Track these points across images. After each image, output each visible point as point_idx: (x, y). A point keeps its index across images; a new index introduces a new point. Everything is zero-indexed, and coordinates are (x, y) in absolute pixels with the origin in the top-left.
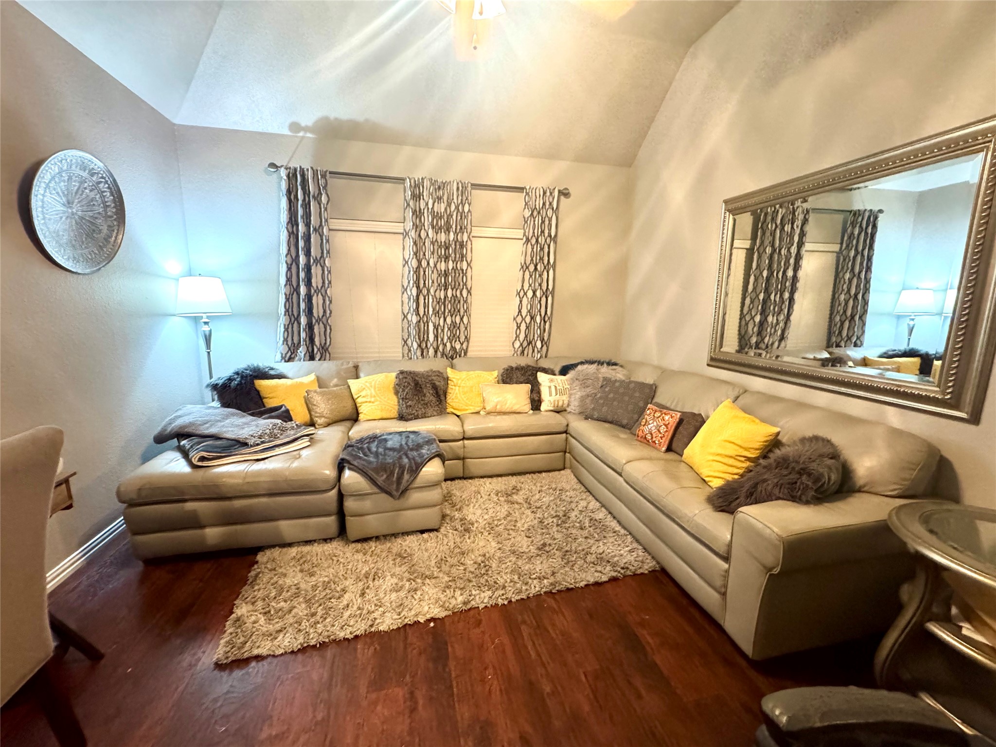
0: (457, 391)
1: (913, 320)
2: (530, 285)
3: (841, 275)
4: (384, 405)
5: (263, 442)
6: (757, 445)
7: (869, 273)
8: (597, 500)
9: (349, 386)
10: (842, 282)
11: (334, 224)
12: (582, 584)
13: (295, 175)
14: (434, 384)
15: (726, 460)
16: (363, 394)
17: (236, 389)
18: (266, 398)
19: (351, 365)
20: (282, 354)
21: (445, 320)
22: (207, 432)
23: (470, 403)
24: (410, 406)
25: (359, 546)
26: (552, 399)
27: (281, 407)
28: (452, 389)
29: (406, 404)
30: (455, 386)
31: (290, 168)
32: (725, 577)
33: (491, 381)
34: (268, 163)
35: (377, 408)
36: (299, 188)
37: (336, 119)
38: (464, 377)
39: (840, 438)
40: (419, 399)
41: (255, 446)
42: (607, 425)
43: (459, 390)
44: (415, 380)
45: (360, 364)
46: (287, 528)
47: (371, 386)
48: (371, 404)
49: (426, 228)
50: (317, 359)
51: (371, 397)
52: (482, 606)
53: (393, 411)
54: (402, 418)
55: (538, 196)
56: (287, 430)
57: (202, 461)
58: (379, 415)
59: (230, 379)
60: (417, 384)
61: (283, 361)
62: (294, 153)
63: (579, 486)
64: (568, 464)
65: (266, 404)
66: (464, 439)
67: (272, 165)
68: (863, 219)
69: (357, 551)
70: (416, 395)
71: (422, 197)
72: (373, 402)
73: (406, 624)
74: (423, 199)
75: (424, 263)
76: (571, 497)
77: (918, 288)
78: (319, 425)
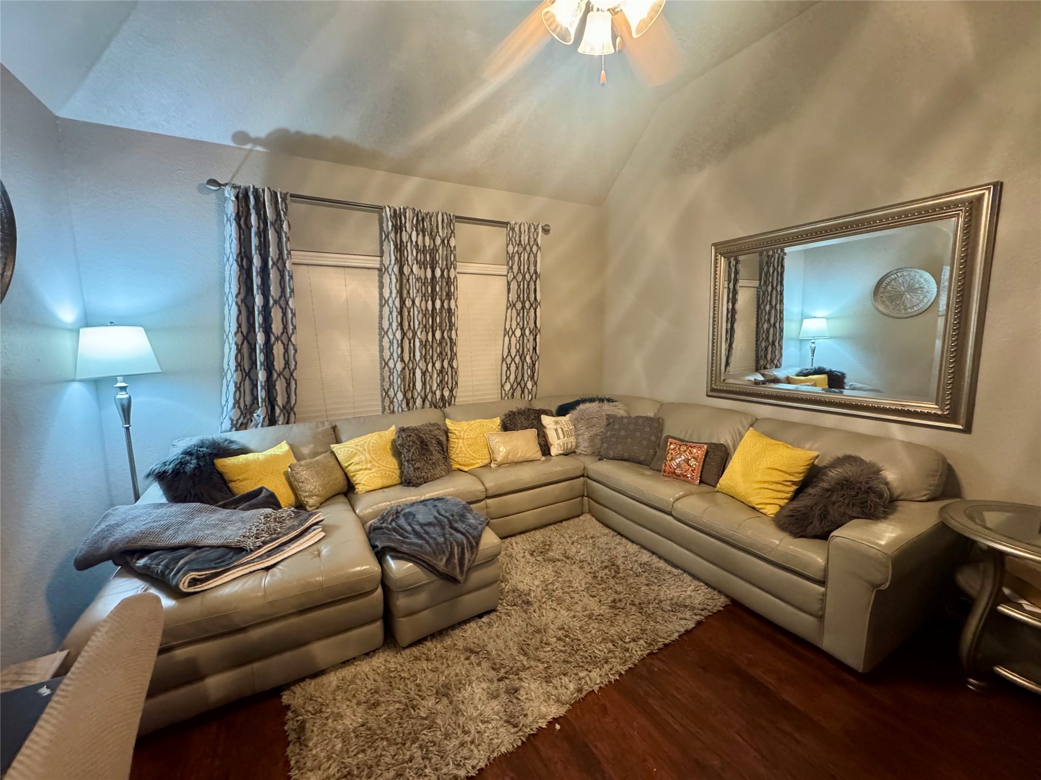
0: (461, 444)
1: (814, 343)
2: (518, 324)
3: (762, 307)
4: (383, 470)
5: (265, 543)
6: (801, 469)
7: (782, 305)
8: (632, 542)
9: (333, 453)
10: (764, 313)
11: (297, 256)
12: (676, 635)
13: (246, 196)
14: (438, 439)
15: (774, 487)
16: (356, 459)
17: (193, 475)
18: (235, 481)
19: (327, 426)
20: (232, 420)
21: (434, 365)
22: (176, 541)
23: (477, 456)
24: (418, 468)
25: (415, 651)
26: (561, 442)
27: (261, 490)
28: (455, 442)
29: (413, 466)
30: (458, 439)
31: (239, 187)
32: (822, 600)
33: (495, 429)
34: (208, 179)
35: (376, 475)
36: (253, 212)
37: (298, 133)
38: (465, 428)
39: (867, 455)
40: (427, 459)
41: (256, 550)
42: (626, 463)
43: (463, 443)
44: (420, 437)
45: (338, 424)
46: (321, 651)
47: (364, 450)
48: (368, 472)
49: (410, 263)
50: (280, 423)
51: (366, 463)
52: (596, 688)
53: (395, 475)
54: (407, 482)
55: (523, 232)
56: (284, 520)
57: (195, 585)
58: (379, 483)
59: (182, 464)
60: (422, 442)
61: (234, 429)
62: (240, 167)
63: (607, 531)
64: (586, 508)
65: (235, 490)
66: (487, 497)
67: (212, 182)
68: (774, 260)
69: (417, 658)
70: (423, 455)
71: (404, 229)
72: (370, 469)
73: (529, 735)
74: (406, 231)
75: (408, 303)
76: (607, 544)
77: (815, 317)
78: (311, 507)
